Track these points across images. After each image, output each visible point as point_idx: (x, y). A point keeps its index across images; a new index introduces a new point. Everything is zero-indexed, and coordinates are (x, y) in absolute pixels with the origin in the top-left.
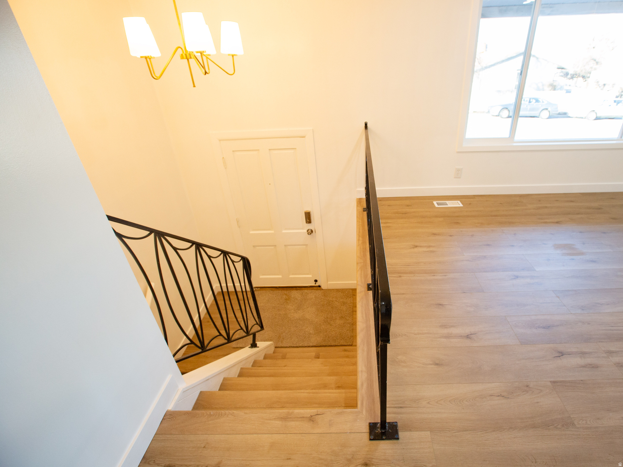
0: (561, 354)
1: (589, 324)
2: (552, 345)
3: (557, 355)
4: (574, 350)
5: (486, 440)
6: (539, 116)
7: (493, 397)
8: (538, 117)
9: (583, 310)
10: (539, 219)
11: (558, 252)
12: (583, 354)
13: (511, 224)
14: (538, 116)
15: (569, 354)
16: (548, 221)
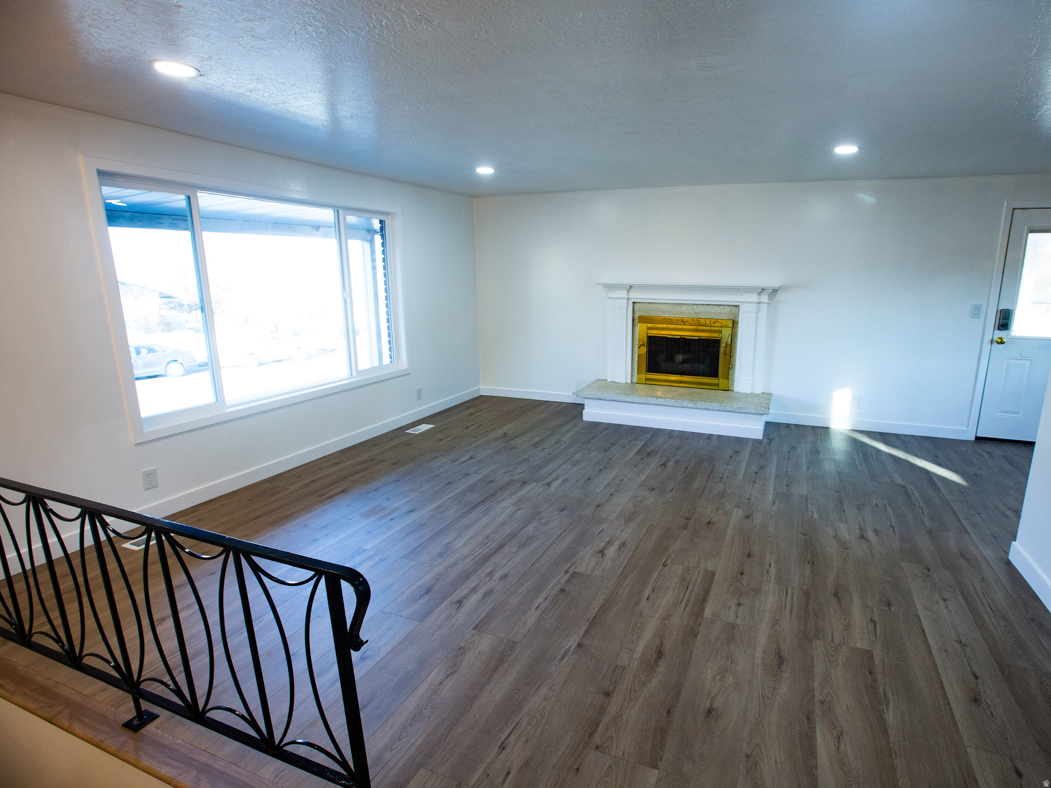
0: (460, 603)
1: (456, 564)
2: (446, 602)
3: (458, 605)
4: (466, 592)
5: (474, 717)
6: (166, 373)
7: (443, 682)
8: (166, 376)
9: (442, 556)
10: (319, 496)
11: (372, 519)
12: (474, 590)
13: (288, 517)
14: (164, 374)
15: (465, 597)
16: (330, 494)
